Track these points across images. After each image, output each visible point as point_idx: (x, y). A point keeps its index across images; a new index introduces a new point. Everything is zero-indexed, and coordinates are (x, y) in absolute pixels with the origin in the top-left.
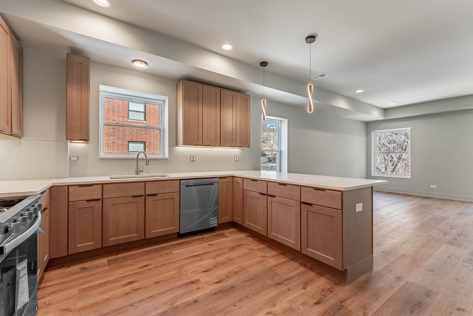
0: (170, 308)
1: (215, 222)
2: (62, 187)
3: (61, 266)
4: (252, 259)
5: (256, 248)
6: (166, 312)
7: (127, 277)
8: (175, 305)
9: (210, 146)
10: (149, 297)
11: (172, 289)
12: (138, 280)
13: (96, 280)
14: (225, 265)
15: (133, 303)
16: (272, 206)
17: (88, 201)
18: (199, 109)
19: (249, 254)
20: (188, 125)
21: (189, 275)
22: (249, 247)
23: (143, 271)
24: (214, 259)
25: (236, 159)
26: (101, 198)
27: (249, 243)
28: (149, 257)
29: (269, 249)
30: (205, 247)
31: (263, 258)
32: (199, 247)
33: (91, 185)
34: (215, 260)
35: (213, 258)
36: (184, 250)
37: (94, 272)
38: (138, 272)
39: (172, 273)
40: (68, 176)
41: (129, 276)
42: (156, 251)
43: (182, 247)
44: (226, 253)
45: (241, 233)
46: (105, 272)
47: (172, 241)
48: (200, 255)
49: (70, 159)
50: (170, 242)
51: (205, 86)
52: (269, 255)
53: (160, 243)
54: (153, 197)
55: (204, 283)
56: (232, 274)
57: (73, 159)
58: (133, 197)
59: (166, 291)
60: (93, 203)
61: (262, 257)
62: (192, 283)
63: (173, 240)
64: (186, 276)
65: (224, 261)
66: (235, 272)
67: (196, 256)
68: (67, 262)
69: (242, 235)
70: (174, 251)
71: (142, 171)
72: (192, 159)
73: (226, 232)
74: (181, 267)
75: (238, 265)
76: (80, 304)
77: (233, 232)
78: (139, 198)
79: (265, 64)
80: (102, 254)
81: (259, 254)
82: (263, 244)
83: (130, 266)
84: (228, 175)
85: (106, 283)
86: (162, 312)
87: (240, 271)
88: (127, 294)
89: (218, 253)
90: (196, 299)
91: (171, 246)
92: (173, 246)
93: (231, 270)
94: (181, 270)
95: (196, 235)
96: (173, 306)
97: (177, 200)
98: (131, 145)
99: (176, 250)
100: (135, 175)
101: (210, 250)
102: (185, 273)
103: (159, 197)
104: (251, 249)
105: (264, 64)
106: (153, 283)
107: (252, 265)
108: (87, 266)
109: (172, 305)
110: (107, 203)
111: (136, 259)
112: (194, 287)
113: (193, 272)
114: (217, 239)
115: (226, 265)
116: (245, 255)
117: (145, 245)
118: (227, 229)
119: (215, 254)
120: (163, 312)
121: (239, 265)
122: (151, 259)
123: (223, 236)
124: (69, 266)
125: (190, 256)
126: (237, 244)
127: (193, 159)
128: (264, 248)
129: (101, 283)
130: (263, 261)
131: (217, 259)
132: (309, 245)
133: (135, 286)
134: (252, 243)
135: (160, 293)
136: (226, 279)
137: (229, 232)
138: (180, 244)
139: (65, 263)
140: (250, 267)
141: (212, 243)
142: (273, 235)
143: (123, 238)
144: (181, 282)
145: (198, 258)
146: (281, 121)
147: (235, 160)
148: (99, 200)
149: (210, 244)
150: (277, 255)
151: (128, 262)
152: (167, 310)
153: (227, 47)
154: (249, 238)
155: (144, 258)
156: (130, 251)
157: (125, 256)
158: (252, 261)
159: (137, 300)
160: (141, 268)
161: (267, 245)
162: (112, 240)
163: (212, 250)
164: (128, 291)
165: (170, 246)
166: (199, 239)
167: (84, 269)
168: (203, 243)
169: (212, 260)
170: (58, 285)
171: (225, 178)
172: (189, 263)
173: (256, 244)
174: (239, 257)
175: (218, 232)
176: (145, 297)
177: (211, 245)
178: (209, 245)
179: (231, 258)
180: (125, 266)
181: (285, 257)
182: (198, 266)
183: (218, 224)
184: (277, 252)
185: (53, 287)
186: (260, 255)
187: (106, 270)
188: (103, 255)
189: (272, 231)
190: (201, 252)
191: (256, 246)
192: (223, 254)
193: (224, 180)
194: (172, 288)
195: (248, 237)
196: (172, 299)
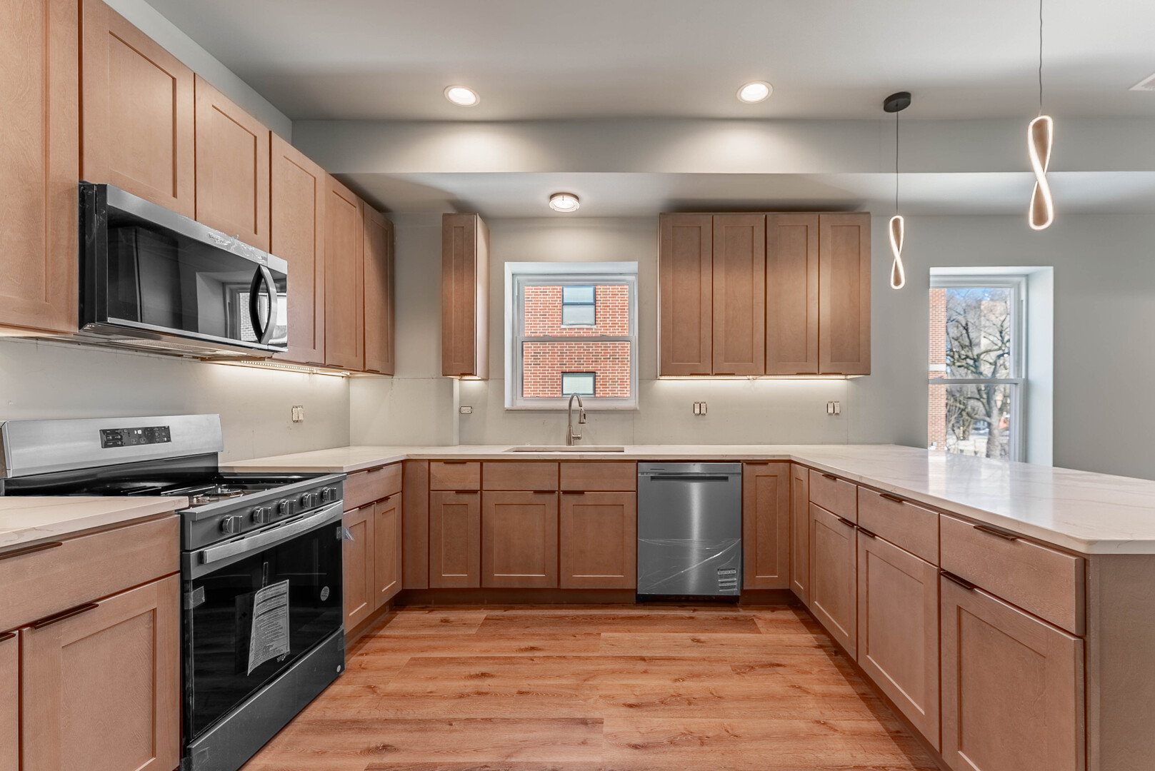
0: (499, 763)
1: (733, 582)
2: (421, 463)
3: (424, 606)
4: (780, 718)
5: (818, 688)
6: (487, 767)
7: (487, 661)
8: (514, 760)
9: (733, 374)
10: (486, 719)
11: (536, 719)
12: (497, 674)
13: (444, 648)
14: (692, 707)
15: (455, 720)
16: (868, 566)
17: (458, 492)
18: (704, 279)
19: (782, 699)
20: (673, 324)
21: (592, 700)
22: (799, 679)
23: (520, 657)
24: (676, 680)
25: (831, 410)
26: (479, 489)
27: (807, 668)
28: (551, 632)
29: (862, 705)
30: (678, 644)
31: (817, 729)
32: (665, 639)
33: (463, 462)
34: (678, 684)
35: (677, 677)
36: (627, 636)
37: (452, 633)
38: (510, 658)
39: (564, 682)
40: (458, 443)
41: (491, 661)
42: (575, 621)
43: (630, 627)
44: (719, 675)
45: (805, 629)
46: (467, 638)
47: (620, 609)
48: (652, 659)
49: (460, 411)
50: (617, 608)
51: (718, 217)
52: (846, 725)
53: (595, 605)
54: (576, 497)
55: (606, 735)
56: (689, 741)
57: (465, 410)
58: (536, 492)
59: (522, 719)
60: (466, 498)
61: (818, 722)
62: (584, 722)
63: (623, 605)
64: (585, 700)
65: (696, 696)
66: (700, 738)
67: (643, 659)
68: (433, 601)
69: (806, 638)
70: (607, 631)
71: (579, 438)
72: (697, 411)
73: (763, 616)
74: (593, 675)
75: (722, 720)
76: (392, 686)
77: (785, 622)
78: (547, 496)
79: (901, 100)
80: (486, 601)
81: (813, 708)
82: (852, 683)
83: (508, 639)
84: (774, 456)
85: (451, 660)
86: (481, 763)
87: (719, 739)
88: (461, 696)
89: (698, 668)
90: (561, 766)
91: (610, 619)
92: (613, 619)
93: (694, 728)
94: (586, 682)
95: (683, 606)
96: (509, 760)
97: (629, 510)
98: (567, 380)
99: (611, 631)
100: (565, 446)
101: (687, 653)
102: (588, 692)
103: (588, 498)
104: (799, 687)
105: (897, 101)
106: (516, 690)
107: (767, 737)
108: (452, 618)
109: (508, 756)
110: (490, 500)
111: (527, 629)
112: (580, 733)
113: (605, 697)
114: (725, 631)
115: (695, 707)
116: (771, 697)
117: (565, 602)
118: (773, 610)
119: (690, 668)
120: (482, 765)
121: (726, 722)
122: (553, 637)
123: (749, 624)
124: (433, 610)
125: (629, 655)
126: (766, 659)
127: (700, 410)
128: (843, 697)
129: (445, 658)
130: (811, 736)
131: (685, 683)
132: (965, 741)
133: (485, 684)
134: (816, 669)
135: (508, 719)
136: (664, 745)
137: (771, 621)
138: (631, 618)
139: (430, 603)
140: (756, 739)
141: (702, 636)
142: (872, 662)
143: (516, 577)
144: (564, 712)
145: (641, 666)
146: (1027, 276)
147: (830, 414)
148: (475, 492)
149: (698, 638)
150: (875, 735)
151: (513, 631)
152: (492, 763)
153: (755, 93)
154: (820, 652)
155: (543, 630)
156: (533, 608)
157: (516, 617)
158: (775, 725)
159: (463, 716)
160: (521, 650)
161: (863, 691)
162: (499, 577)
163: (690, 655)
164: (468, 690)
165: (607, 618)
166: (682, 618)
167: (445, 621)
168: (683, 632)
169: (669, 683)
170: (396, 638)
171: (764, 463)
172: (613, 672)
173: (826, 677)
174: (748, 698)
175: (742, 613)
176: (479, 716)
177: (698, 641)
178: (693, 640)
179: (720, 695)
180: (501, 637)
181: (900, 751)
182: (627, 686)
183: (742, 591)
184: (883, 724)
185: (390, 640)
186: (816, 714)
187: (469, 635)
188: (488, 603)
189: (868, 649)
190: (658, 653)
191: (824, 681)
192: (710, 676)
193: (760, 470)
194: (537, 716)
195: (820, 647)
196: (519, 743)
